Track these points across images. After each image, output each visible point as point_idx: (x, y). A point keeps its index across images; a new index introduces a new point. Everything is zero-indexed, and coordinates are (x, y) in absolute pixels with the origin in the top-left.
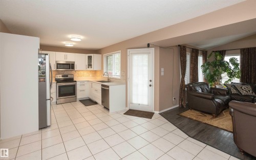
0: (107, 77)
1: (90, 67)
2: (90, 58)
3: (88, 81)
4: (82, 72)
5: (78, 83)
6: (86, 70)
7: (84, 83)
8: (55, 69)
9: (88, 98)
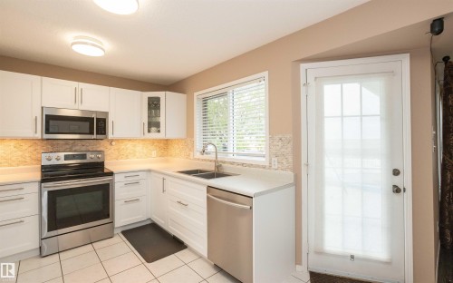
0: (214, 157)
1: (153, 129)
3: (149, 171)
4: (129, 145)
5: (117, 178)
6: (143, 137)
7: (136, 178)
8: (39, 135)
9: (149, 222)
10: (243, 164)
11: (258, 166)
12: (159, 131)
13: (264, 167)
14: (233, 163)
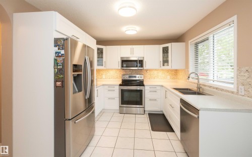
0: (196, 81)
1: (166, 64)
2: (165, 51)
3: (162, 86)
4: (155, 72)
6: (160, 68)
7: (155, 89)
8: (120, 68)
9: (161, 113)
10: (217, 88)
11: (228, 91)
12: (168, 65)
13: (233, 93)
14: (210, 87)
